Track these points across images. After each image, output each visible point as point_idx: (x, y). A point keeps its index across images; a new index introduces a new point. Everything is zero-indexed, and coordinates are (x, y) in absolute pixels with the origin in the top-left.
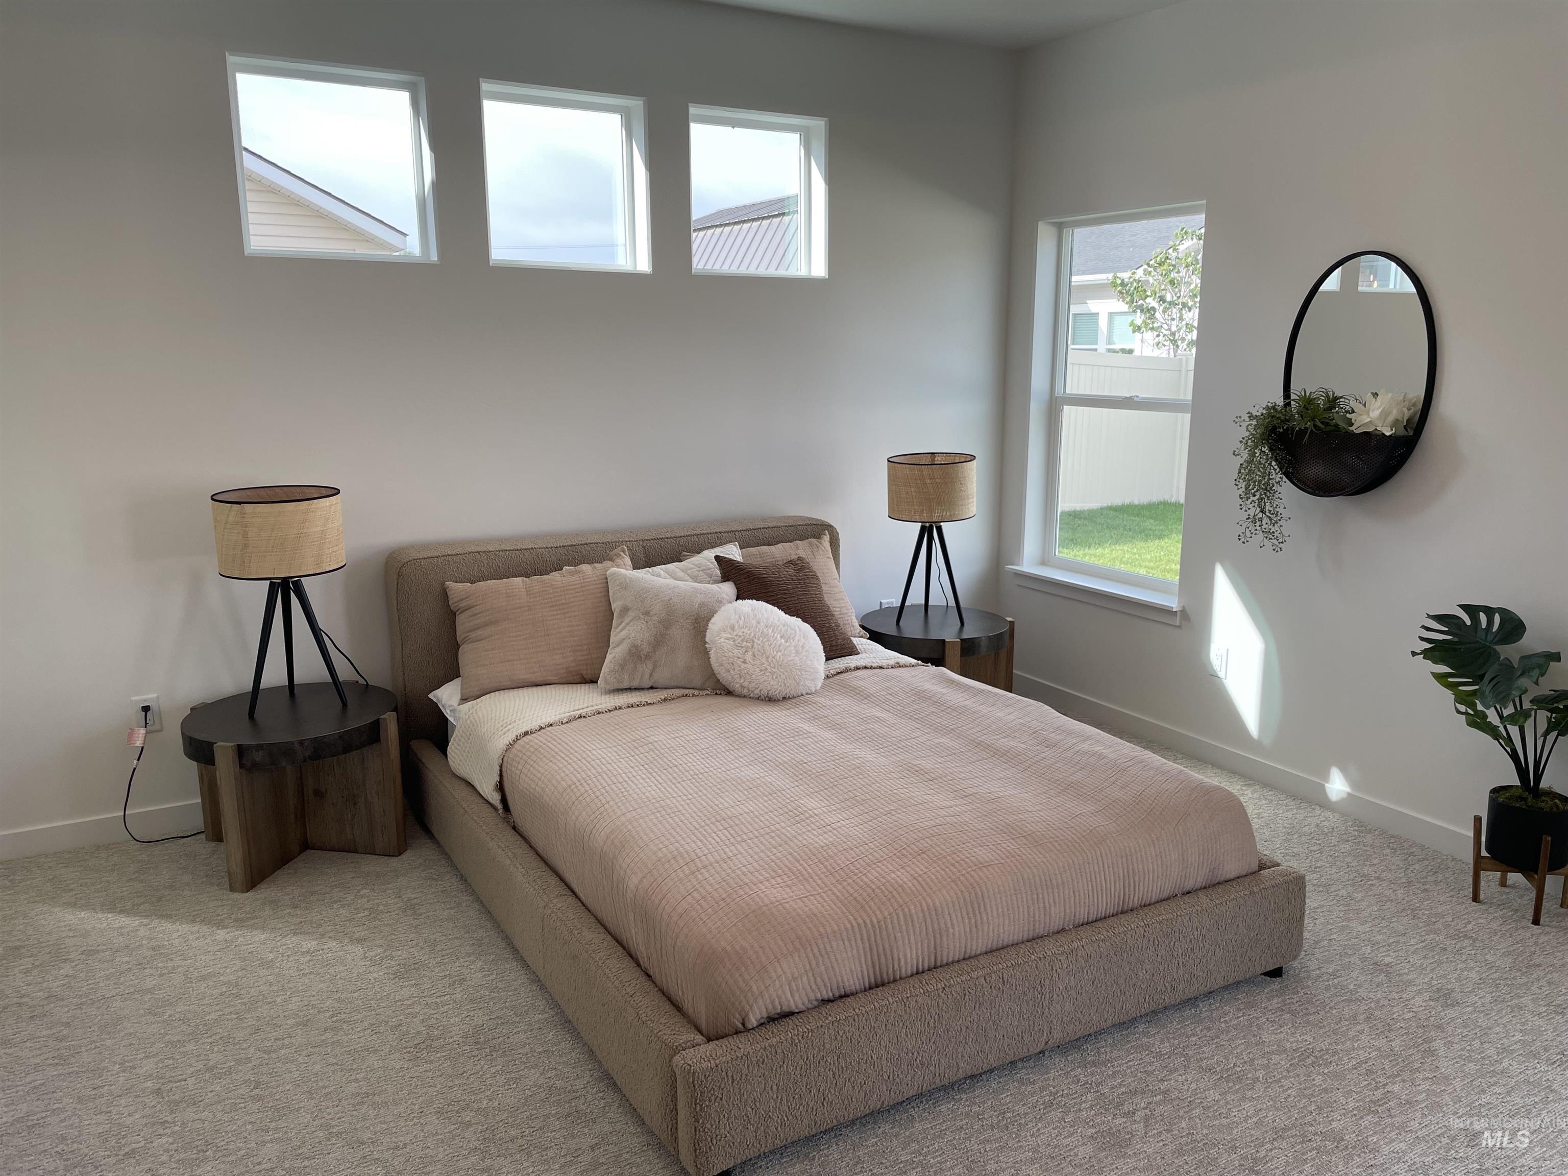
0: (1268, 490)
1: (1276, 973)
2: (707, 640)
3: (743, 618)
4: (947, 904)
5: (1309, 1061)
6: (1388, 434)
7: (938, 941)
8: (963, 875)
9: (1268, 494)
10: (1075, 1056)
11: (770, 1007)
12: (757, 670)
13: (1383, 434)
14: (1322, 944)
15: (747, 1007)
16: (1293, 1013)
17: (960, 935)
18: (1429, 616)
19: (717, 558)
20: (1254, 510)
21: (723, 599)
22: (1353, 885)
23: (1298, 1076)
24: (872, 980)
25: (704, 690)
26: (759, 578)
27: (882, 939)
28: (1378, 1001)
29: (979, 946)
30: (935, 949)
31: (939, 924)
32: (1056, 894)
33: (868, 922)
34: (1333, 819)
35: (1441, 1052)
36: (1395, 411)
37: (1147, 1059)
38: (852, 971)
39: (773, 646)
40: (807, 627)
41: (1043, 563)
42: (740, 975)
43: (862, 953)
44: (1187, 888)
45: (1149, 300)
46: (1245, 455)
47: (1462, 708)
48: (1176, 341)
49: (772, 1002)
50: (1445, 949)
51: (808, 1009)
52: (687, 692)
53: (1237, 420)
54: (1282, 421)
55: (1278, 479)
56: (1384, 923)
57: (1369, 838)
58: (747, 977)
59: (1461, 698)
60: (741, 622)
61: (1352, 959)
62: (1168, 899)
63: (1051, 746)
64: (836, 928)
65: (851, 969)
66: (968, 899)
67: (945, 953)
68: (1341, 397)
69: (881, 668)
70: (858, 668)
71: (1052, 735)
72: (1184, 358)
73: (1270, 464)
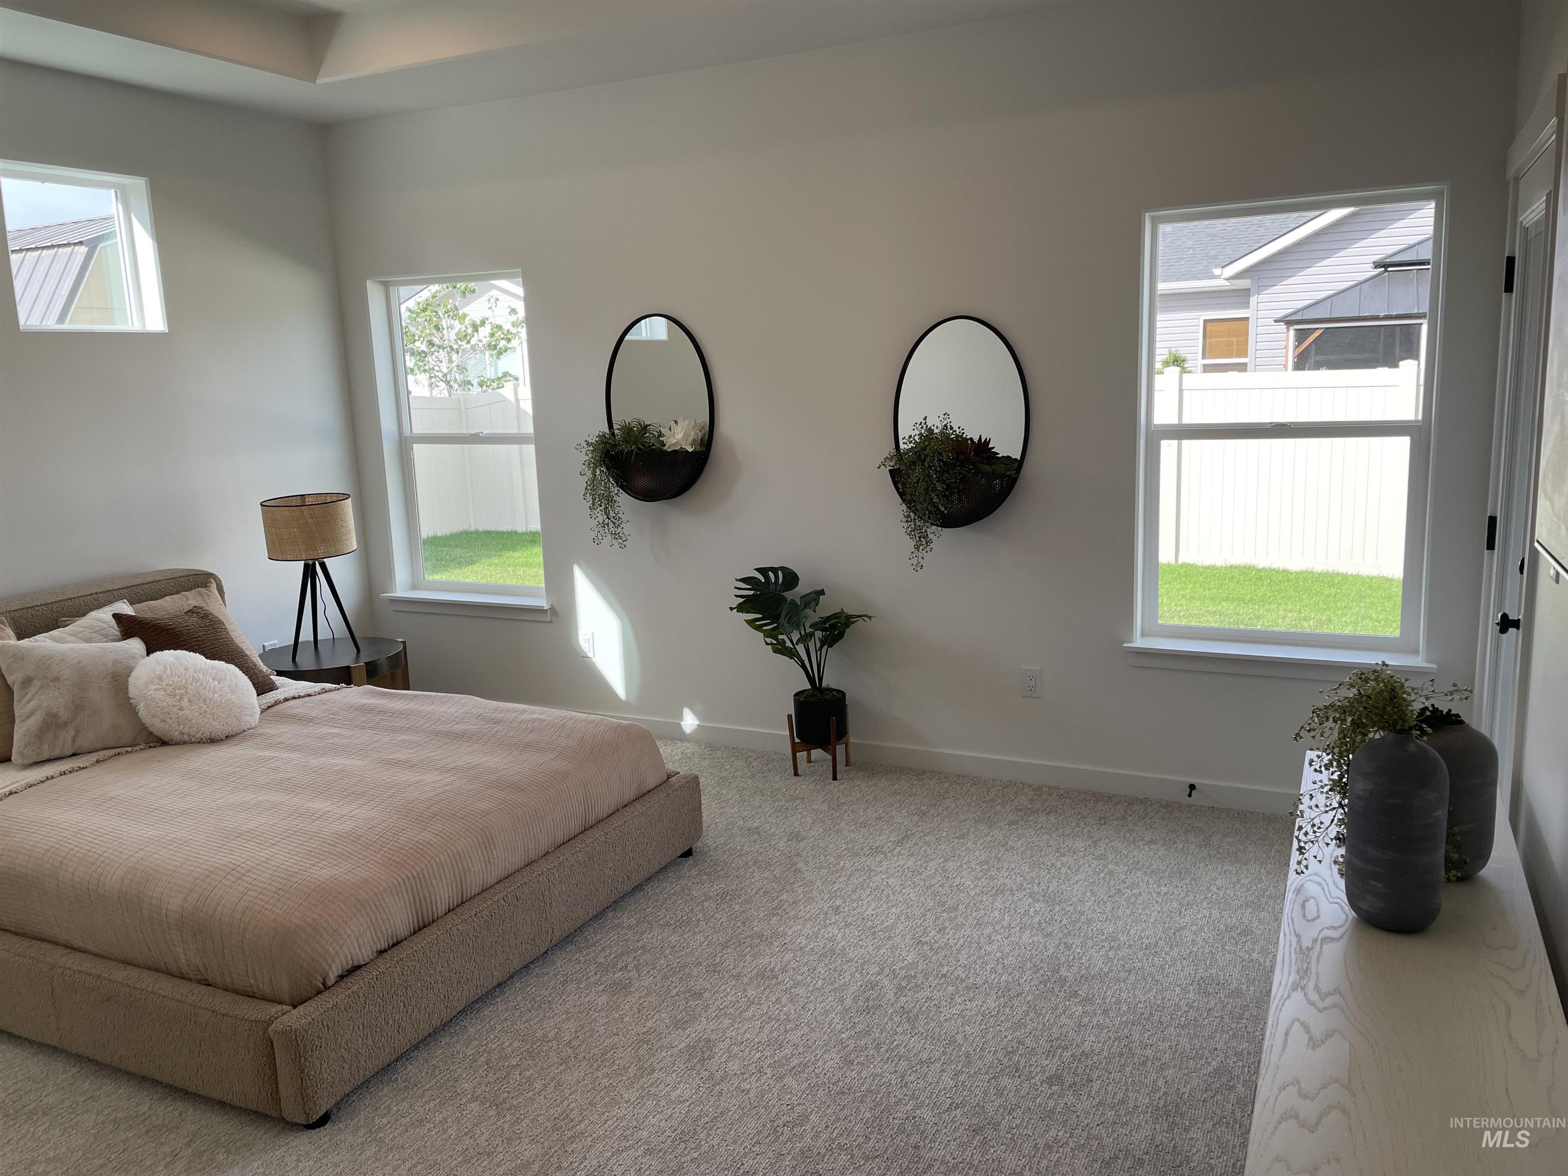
0: (610, 500)
1: (688, 853)
2: (131, 695)
3: (169, 668)
4: (467, 849)
5: (728, 899)
6: (690, 450)
7: (463, 880)
8: (473, 824)
9: (610, 503)
10: (570, 948)
11: (345, 963)
12: (197, 714)
13: (687, 451)
14: (712, 827)
15: (327, 968)
16: (708, 874)
17: (479, 872)
18: (737, 580)
19: (115, 616)
20: (601, 518)
21: (135, 654)
22: (719, 785)
23: (724, 909)
24: (416, 926)
25: (135, 746)
26: (165, 630)
27: (422, 887)
28: (758, 851)
29: (491, 879)
30: (462, 888)
31: (463, 865)
32: (541, 824)
33: (410, 875)
34: (690, 748)
35: (804, 869)
36: (692, 433)
37: (622, 932)
38: (402, 921)
39: (208, 688)
40: (232, 667)
41: (414, 587)
42: (317, 942)
43: (408, 903)
44: (625, 803)
45: (417, 344)
46: (589, 474)
47: (769, 640)
48: (449, 382)
49: (346, 958)
50: (787, 809)
51: (371, 960)
52: (118, 750)
53: (578, 447)
54: (613, 446)
55: (616, 492)
56: (746, 804)
57: (719, 754)
58: (323, 942)
59: (767, 634)
60: (169, 672)
61: (734, 831)
62: (613, 813)
63: (498, 722)
64: (386, 886)
65: (401, 918)
66: (481, 840)
67: (469, 889)
68: (650, 425)
69: (309, 695)
70: (286, 700)
71: (494, 715)
72: (461, 397)
73: (609, 480)
